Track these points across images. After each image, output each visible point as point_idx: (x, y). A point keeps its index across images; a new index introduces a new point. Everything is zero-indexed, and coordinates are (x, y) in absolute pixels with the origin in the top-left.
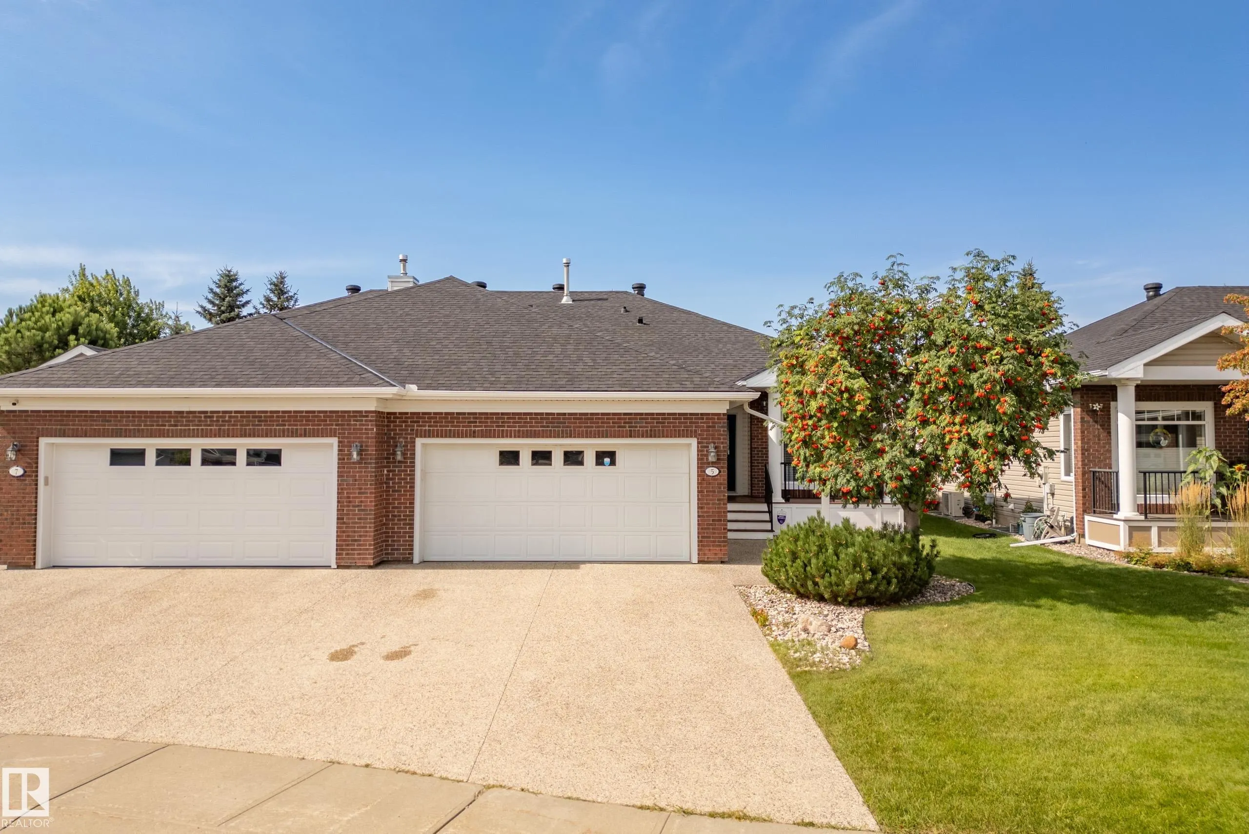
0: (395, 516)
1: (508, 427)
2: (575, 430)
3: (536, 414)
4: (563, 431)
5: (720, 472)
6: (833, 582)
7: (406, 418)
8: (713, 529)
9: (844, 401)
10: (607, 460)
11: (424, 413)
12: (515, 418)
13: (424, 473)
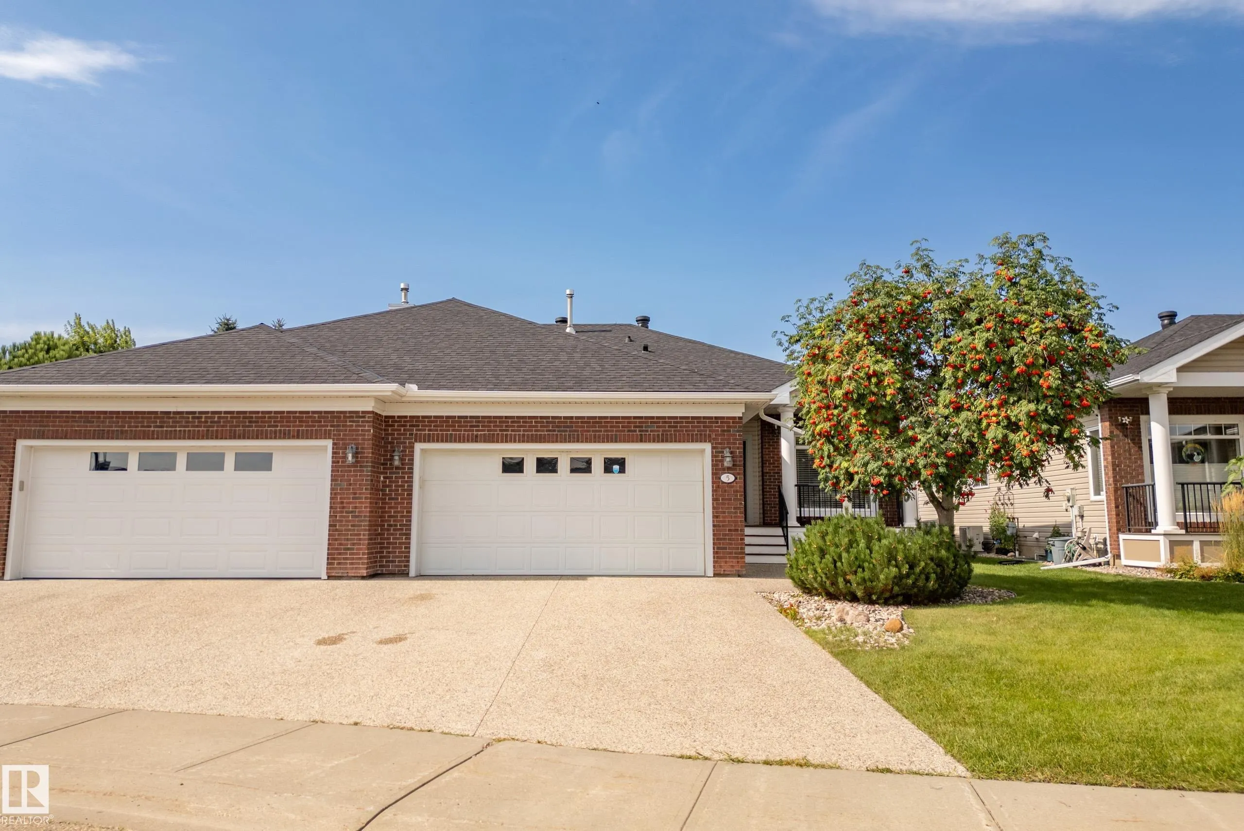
0: (390, 525)
1: (512, 431)
2: (582, 435)
3: (541, 417)
4: (569, 435)
5: (736, 478)
6: (867, 578)
7: (405, 422)
8: (730, 539)
9: (872, 387)
10: (616, 468)
11: (423, 417)
12: (519, 422)
13: (423, 481)
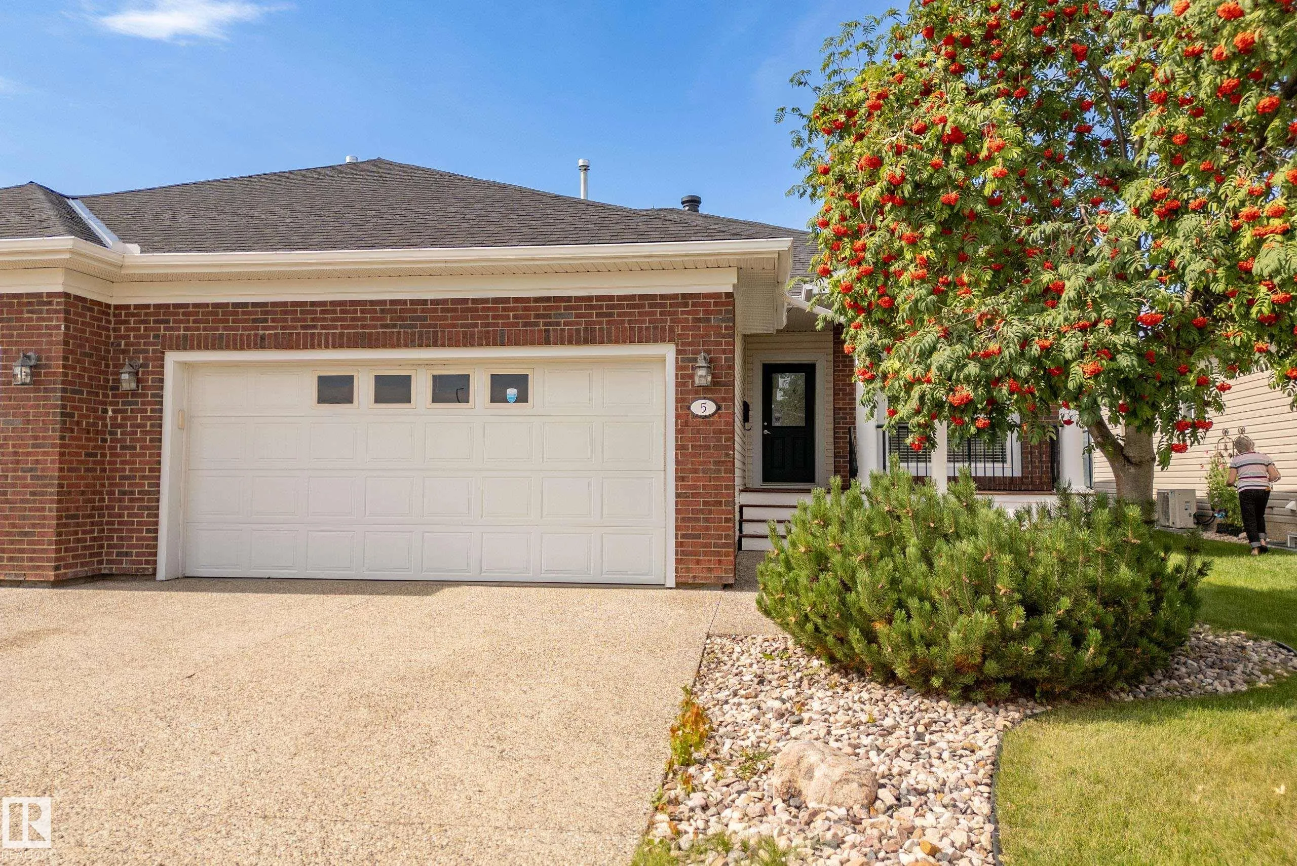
0: (124, 493)
1: (323, 327)
2: (443, 332)
3: (372, 303)
4: (421, 335)
5: (719, 408)
7: (146, 314)
8: (706, 520)
10: (512, 392)
11: (177, 306)
12: (334, 312)
13: (187, 417)
